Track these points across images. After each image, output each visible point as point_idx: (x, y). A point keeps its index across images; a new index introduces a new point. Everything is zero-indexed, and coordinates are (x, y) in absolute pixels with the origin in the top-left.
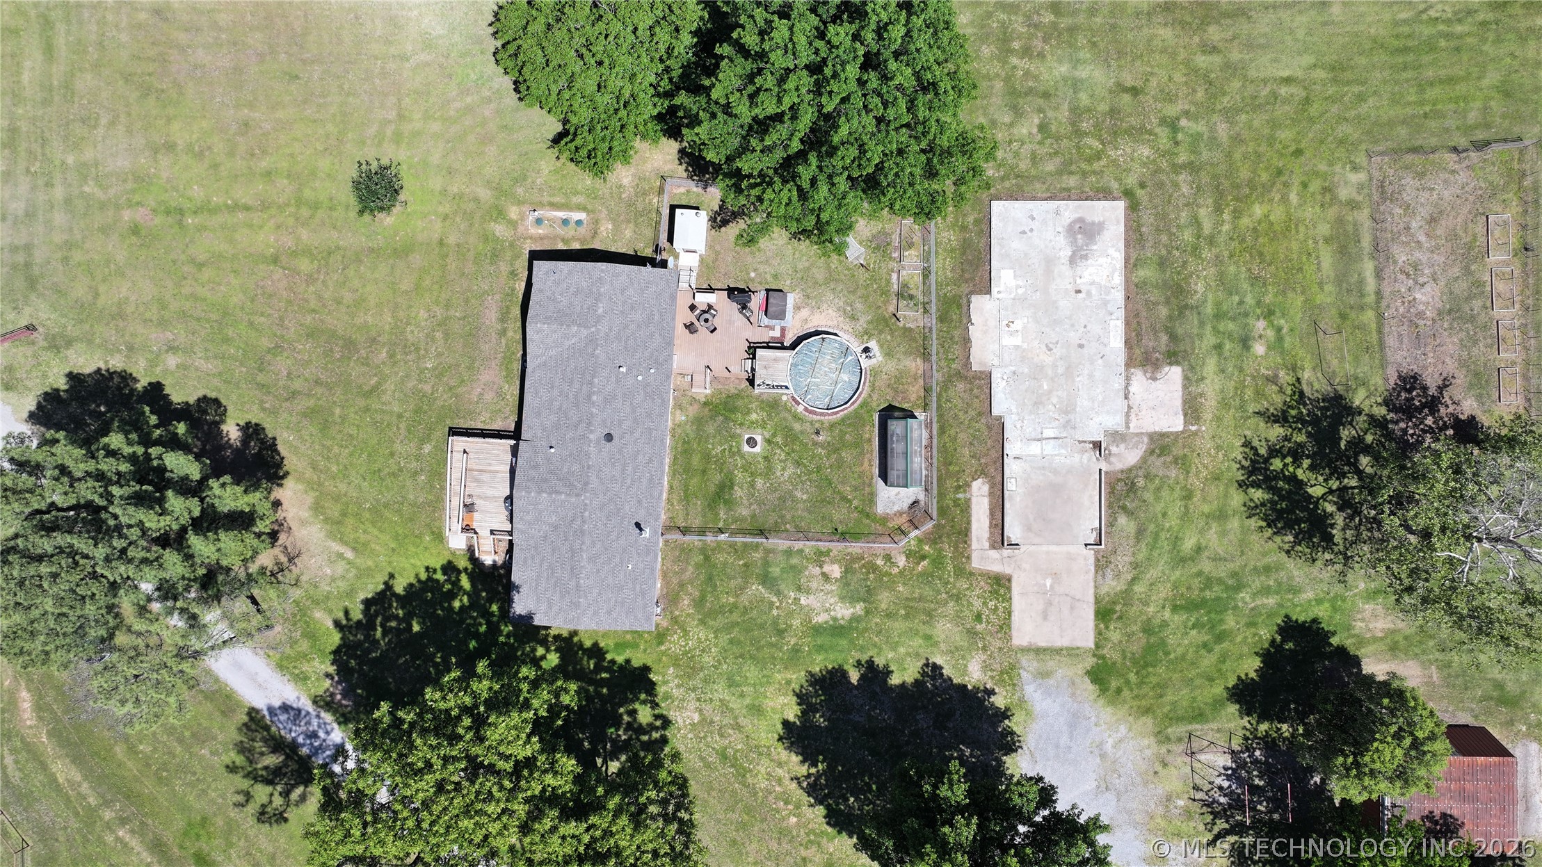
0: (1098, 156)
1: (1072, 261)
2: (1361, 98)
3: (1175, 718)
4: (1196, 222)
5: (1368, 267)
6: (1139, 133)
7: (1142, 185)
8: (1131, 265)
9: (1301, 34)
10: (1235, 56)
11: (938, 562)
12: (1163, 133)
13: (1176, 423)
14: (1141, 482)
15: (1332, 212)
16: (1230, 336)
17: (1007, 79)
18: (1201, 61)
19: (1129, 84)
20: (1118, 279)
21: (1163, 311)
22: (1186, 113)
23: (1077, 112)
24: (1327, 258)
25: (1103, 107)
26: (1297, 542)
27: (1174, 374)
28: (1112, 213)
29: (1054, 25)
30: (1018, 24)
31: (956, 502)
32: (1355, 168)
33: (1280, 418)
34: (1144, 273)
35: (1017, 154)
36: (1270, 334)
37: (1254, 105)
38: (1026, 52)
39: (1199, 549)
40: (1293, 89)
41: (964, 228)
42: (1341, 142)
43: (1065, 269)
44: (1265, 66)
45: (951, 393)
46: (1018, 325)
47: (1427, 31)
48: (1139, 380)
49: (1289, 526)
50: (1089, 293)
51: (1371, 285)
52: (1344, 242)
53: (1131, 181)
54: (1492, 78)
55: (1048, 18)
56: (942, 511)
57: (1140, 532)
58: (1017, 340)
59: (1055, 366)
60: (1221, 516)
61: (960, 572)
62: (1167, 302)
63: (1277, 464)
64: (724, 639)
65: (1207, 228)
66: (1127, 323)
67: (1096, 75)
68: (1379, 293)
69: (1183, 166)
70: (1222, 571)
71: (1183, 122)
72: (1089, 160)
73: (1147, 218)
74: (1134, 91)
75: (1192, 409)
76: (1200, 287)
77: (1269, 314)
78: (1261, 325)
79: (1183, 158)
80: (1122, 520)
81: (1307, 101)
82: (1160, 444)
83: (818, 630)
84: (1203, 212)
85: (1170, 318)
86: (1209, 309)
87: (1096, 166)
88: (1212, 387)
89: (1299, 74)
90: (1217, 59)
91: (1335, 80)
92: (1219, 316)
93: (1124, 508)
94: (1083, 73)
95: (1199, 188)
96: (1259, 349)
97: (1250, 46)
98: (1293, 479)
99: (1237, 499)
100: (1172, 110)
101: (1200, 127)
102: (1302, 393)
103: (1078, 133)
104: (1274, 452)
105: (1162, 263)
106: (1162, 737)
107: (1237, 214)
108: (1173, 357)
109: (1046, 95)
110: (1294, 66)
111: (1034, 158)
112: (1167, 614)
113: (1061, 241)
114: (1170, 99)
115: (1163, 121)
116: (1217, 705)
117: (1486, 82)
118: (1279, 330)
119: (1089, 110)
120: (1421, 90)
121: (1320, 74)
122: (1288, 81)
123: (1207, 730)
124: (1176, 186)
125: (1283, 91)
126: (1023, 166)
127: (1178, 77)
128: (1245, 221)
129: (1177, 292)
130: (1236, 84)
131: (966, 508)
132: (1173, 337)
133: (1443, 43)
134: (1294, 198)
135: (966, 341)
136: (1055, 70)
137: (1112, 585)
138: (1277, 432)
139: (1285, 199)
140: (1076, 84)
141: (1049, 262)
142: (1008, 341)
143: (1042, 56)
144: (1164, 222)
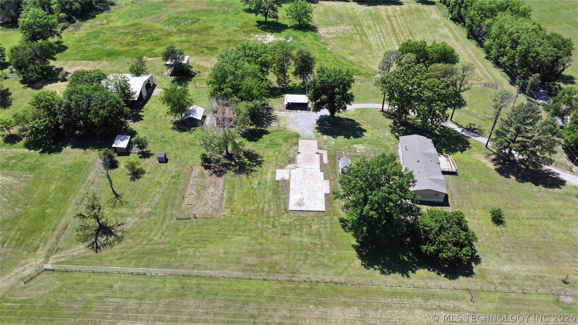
0: (295, 220)
1: (303, 199)
2: (219, 230)
3: (282, 131)
4: (269, 206)
5: (225, 195)
6: (283, 225)
7: (283, 214)
8: (288, 198)
9: (233, 246)
10: (253, 242)
11: (334, 152)
12: (277, 223)
13: (277, 171)
14: (287, 162)
15: (232, 206)
16: (263, 185)
17: (321, 238)
18: (264, 241)
19: (286, 237)
20: (291, 195)
21: (280, 189)
22: (269, 229)
23: (301, 230)
24: (236, 197)
25: (293, 231)
26: (252, 153)
27: (277, 178)
28: (292, 206)
29: (307, 251)
30: (318, 251)
31: (331, 160)
32: (224, 215)
33: (252, 171)
34: (285, 197)
35: (318, 221)
36: (253, 184)
37: (250, 230)
38: (316, 245)
39: (274, 152)
40: (238, 233)
41: (332, 207)
42: (226, 221)
43: (304, 197)
44: (245, 239)
45: (333, 177)
46: (317, 188)
47: (196, 245)
48: (287, 177)
49: (253, 155)
50: (299, 192)
51: (225, 193)
52: (231, 200)
53: (286, 215)
54: (180, 233)
55: (309, 253)
56: (334, 159)
57: (288, 155)
58: (317, 185)
59: (308, 180)
60: (269, 157)
61: (330, 150)
62: (278, 191)
63: (254, 164)
64: (382, 143)
65: (266, 205)
66: (289, 187)
67: (295, 238)
68: (223, 191)
69: (271, 217)
70: (269, 149)
71: (270, 227)
72: (298, 219)
73: (282, 207)
74: (284, 234)
75: (274, 173)
76: (270, 193)
77: (252, 188)
78: (255, 186)
79: (272, 219)
80: (292, 157)
81: (234, 230)
82: (282, 167)
83: (361, 143)
84: (267, 208)
85: (278, 188)
86: (268, 190)
87: (296, 218)
88: (269, 177)
89: (235, 237)
90: (259, 241)
91: (225, 235)
92: (265, 188)
93: (291, 158)
94: (299, 239)
95: (268, 213)
96: (256, 182)
97: (249, 244)
98: (251, 161)
99: (264, 159)
100: (274, 229)
101: (265, 226)
102: (247, 174)
103: (301, 225)
104: (255, 166)
105: (279, 198)
106: (285, 128)
107: (258, 207)
108: (278, 182)
109: (310, 234)
110: (237, 238)
111: (313, 220)
112: (282, 143)
113: (306, 203)
114: (273, 232)
115: (276, 227)
116: (273, 132)
117: (183, 232)
118: (250, 185)
119: (297, 230)
120: (201, 232)
121: (229, 236)
122: (239, 235)
123: (274, 129)
124: (274, 213)
125: (241, 233)
126: (316, 219)
127: (271, 237)
128: (256, 205)
129: (275, 192)
130: (254, 235)
131: (328, 159)
132: (277, 185)
133: (192, 242)
134: (242, 210)
135: (330, 186)
137: (295, 148)
138: (254, 168)
139: (245, 210)
140: (301, 236)
141: (309, 198)
142: (320, 185)
143: (311, 243)
144: (278, 206)
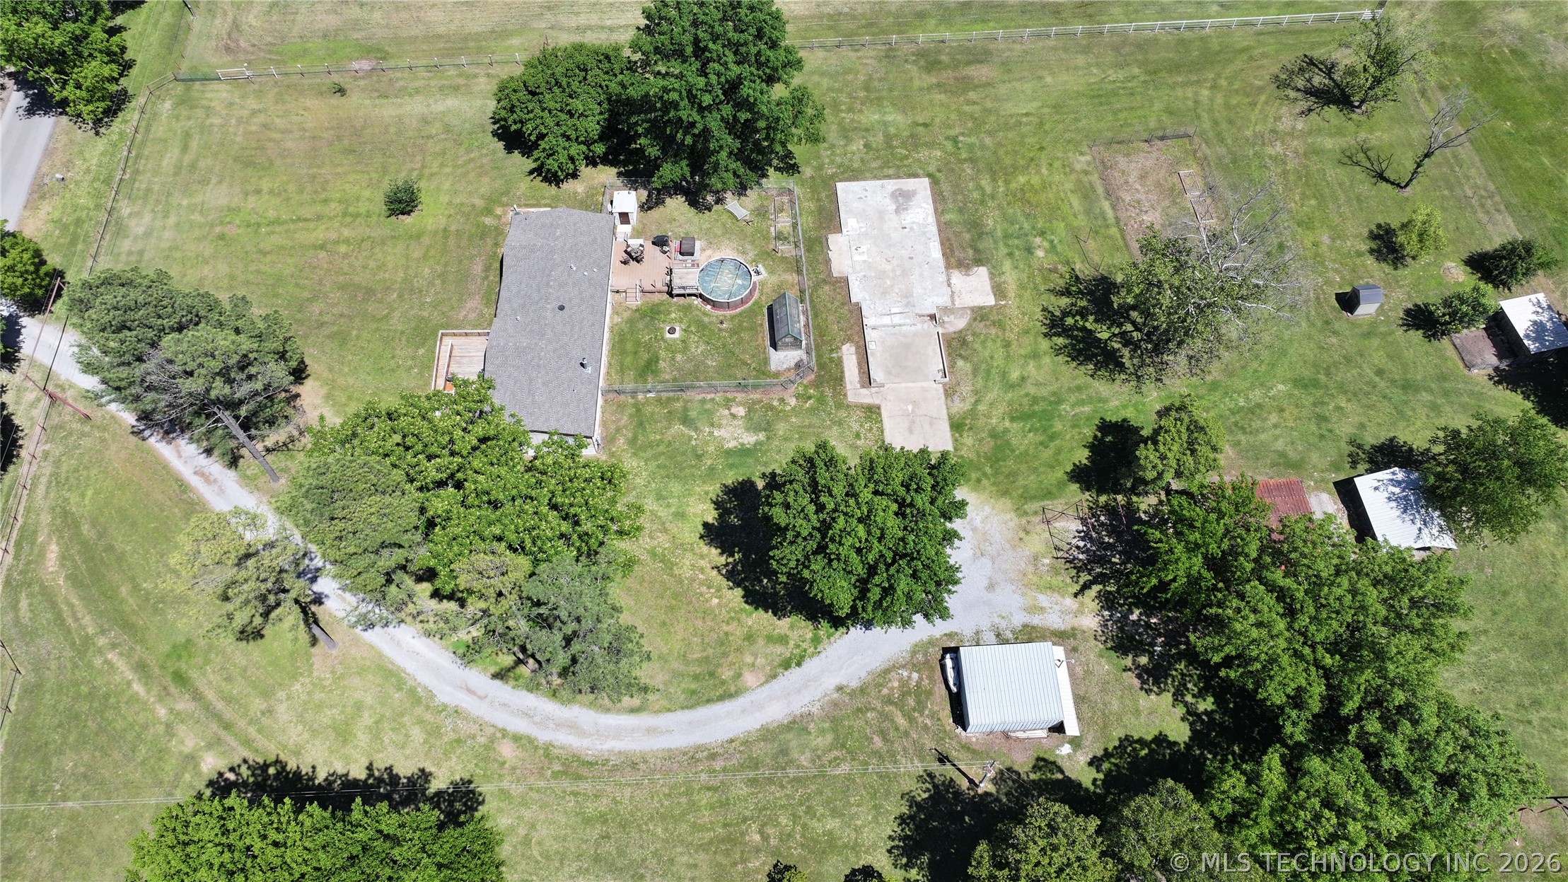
0: (906, 157)
1: (897, 211)
2: (1077, 120)
3: (1027, 497)
4: (980, 188)
5: (1106, 205)
6: (930, 145)
7: (939, 171)
8: (939, 213)
9: (1029, 92)
10: (989, 105)
11: (821, 400)
12: (949, 146)
13: (990, 301)
14: (970, 338)
15: (1073, 177)
16: (1017, 247)
17: (840, 124)
18: (967, 108)
19: (921, 121)
20: (931, 219)
21: (967, 236)
22: (963, 134)
23: (888, 138)
24: (1076, 202)
25: (906, 134)
26: (1097, 369)
27: (982, 272)
28: (922, 186)
29: (867, 97)
30: (843, 98)
31: (831, 360)
32: (1082, 154)
33: (1066, 292)
34: (948, 217)
35: (851, 160)
36: (1046, 244)
37: (1006, 127)
38: (850, 110)
39: (1023, 379)
40: (1030, 118)
41: (819, 200)
42: (1069, 142)
43: (894, 217)
44: (1009, 108)
45: (820, 292)
46: (864, 248)
47: (1110, 87)
48: (957, 278)
49: (1088, 359)
50: (912, 229)
51: (1110, 213)
52: (1087, 194)
53: (932, 169)
54: (1158, 106)
55: (862, 94)
56: (821, 366)
57: (975, 372)
58: (864, 257)
59: (894, 271)
60: (1035, 356)
61: (839, 406)
62: (969, 231)
63: (1069, 321)
65: (989, 190)
66: (942, 244)
67: (897, 119)
68: (1116, 218)
69: (965, 160)
70: (1044, 392)
71: (961, 138)
72: (901, 160)
73: (946, 188)
74: (925, 125)
75: (999, 291)
76: (990, 222)
77: (1042, 234)
78: (1038, 240)
79: (964, 156)
80: (960, 363)
81: (1041, 124)
82: (980, 314)
83: (729, 453)
84: (983, 183)
85: (973, 240)
86: (999, 233)
87: (906, 162)
88: (1010, 278)
89: (1033, 111)
90: (977, 108)
91: (1057, 113)
92: (1006, 236)
93: (961, 356)
94: (889, 118)
95: (978, 171)
96: (1040, 253)
97: (997, 99)
98: (1084, 329)
99: (1045, 344)
100: (952, 133)
101: (973, 140)
102: (1077, 277)
103: (891, 147)
104: (1066, 314)
105: (961, 211)
106: (1021, 512)
107: (1007, 182)
108: (979, 262)
109: (867, 130)
110: (1028, 107)
111: (862, 160)
112: (1007, 424)
113: (888, 201)
114: (950, 127)
115: (947, 138)
116: (1060, 485)
117: (1155, 108)
118: (1052, 242)
119: (896, 135)
120: (1115, 113)
121: (1046, 110)
122: (1027, 114)
123: (1058, 505)
124: (964, 170)
125: (1024, 120)
126: (855, 165)
127: (953, 116)
128: (1013, 186)
129: (976, 227)
130: (993, 118)
131: (839, 363)
132: (976, 250)
133: (1122, 92)
134: (1044, 171)
135: (828, 262)
136: (871, 117)
137: (959, 407)
138: (1064, 301)
139: (1039, 172)
140: (885, 124)
141: (881, 214)
142: (857, 258)
143: (861, 111)
144: (957, 188)
